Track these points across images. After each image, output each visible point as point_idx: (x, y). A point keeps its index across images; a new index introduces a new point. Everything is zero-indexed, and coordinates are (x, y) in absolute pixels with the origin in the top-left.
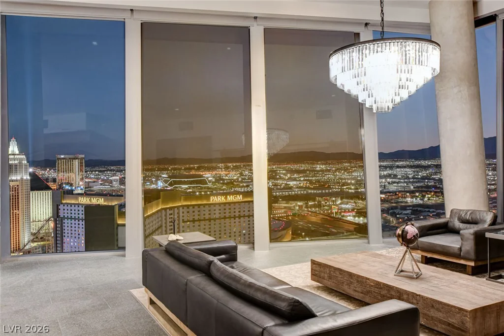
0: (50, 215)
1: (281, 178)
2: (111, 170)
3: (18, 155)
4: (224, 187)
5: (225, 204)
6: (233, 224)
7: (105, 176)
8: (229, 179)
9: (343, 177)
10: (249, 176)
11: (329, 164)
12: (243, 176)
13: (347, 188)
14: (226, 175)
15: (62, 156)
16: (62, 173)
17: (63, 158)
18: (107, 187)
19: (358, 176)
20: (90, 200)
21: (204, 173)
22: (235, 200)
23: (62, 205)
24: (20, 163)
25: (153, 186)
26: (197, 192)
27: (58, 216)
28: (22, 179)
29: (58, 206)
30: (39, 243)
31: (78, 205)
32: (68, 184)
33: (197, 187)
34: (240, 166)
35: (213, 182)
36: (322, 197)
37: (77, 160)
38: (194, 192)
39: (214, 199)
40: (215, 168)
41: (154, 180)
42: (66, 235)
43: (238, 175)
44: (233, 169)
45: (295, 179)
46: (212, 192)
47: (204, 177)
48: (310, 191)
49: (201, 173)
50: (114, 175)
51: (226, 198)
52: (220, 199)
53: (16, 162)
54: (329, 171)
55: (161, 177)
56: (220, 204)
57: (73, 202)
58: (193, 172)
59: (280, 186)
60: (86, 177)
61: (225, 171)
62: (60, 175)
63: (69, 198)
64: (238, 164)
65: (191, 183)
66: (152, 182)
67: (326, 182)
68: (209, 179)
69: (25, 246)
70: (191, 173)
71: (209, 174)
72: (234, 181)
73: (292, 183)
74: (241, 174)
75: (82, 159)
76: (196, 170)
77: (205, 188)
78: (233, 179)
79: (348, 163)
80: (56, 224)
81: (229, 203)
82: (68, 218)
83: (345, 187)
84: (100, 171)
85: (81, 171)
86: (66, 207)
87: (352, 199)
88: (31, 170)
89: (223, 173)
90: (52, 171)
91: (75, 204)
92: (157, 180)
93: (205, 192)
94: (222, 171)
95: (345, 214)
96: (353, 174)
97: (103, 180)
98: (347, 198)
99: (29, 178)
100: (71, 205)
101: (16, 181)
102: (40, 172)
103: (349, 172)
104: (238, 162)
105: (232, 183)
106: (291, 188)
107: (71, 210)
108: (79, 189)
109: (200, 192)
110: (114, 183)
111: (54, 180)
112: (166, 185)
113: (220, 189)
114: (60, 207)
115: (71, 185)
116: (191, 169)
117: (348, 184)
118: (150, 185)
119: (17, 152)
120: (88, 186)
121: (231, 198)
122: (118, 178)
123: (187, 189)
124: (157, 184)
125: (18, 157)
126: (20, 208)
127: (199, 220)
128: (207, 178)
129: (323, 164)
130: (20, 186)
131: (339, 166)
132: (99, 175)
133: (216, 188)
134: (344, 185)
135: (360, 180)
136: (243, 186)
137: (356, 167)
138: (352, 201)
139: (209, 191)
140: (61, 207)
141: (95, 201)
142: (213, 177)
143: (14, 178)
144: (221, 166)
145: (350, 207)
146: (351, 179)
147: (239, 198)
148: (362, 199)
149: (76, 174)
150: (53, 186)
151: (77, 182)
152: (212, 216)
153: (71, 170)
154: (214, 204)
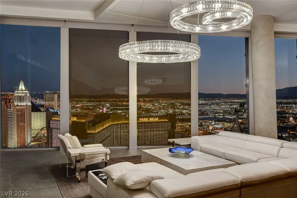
1: (177, 108)
3: (25, 90)
4: (143, 113)
5: (148, 123)
8: (146, 108)
9: (216, 108)
10: (158, 106)
11: (207, 100)
13: (218, 115)
14: (144, 106)
16: (48, 102)
19: (225, 108)
22: (154, 121)
23: (51, 121)
24: (26, 95)
25: (101, 111)
27: (50, 127)
28: (27, 105)
29: (49, 121)
30: (36, 143)
32: (51, 108)
33: (127, 112)
34: (153, 100)
36: (203, 120)
37: (56, 94)
39: (142, 120)
41: (101, 107)
42: (54, 138)
44: (148, 102)
45: (186, 109)
52: (145, 120)
53: (23, 95)
54: (207, 104)
55: (106, 105)
56: (145, 123)
57: (58, 119)
59: (177, 113)
61: (144, 103)
66: (100, 109)
67: (205, 111)
69: (28, 145)
70: (123, 104)
73: (184, 111)
74: (153, 105)
75: (59, 94)
76: (126, 102)
78: (148, 108)
79: (219, 100)
80: (48, 132)
81: (151, 123)
83: (217, 115)
85: (59, 101)
87: (221, 121)
89: (142, 104)
92: (103, 107)
94: (142, 103)
95: (217, 131)
96: (222, 107)
98: (218, 121)
99: (30, 104)
100: (57, 121)
101: (23, 106)
103: (219, 105)
104: (151, 98)
105: (148, 110)
106: (184, 114)
107: (57, 124)
110: (78, 108)
111: (42, 106)
112: (109, 110)
113: (141, 114)
117: (219, 113)
118: (99, 110)
119: (24, 89)
121: (151, 120)
122: (80, 105)
123: (121, 113)
124: (103, 110)
125: (24, 92)
126: (26, 122)
129: (203, 100)
130: (25, 109)
131: (213, 101)
134: (216, 113)
135: (226, 110)
136: (155, 112)
137: (224, 103)
138: (221, 123)
143: (22, 104)
144: (141, 100)
145: (220, 126)
146: (221, 110)
147: (157, 119)
148: (227, 122)
149: (56, 103)
150: (42, 110)
151: (56, 107)
152: (140, 130)
153: (53, 100)
154: (142, 123)
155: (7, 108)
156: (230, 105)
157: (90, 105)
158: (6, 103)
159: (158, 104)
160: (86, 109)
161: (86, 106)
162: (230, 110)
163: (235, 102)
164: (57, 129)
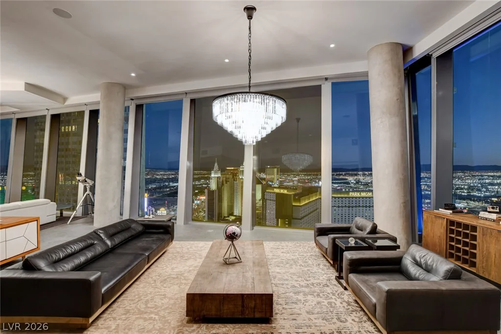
0: (261, 197)
2: (294, 175)
4: (361, 187)
5: (359, 198)
6: (364, 211)
7: (290, 177)
8: (365, 182)
9: (457, 183)
13: (459, 192)
14: (364, 179)
15: (269, 167)
18: (291, 184)
19: (471, 183)
20: (280, 191)
21: (348, 178)
22: (367, 196)
25: (317, 184)
26: (344, 189)
27: (264, 198)
29: (264, 193)
31: (274, 193)
32: (270, 181)
33: (343, 186)
35: (354, 183)
37: (276, 169)
38: (341, 189)
39: (352, 194)
40: (356, 175)
41: (317, 181)
42: (268, 208)
47: (348, 180)
48: (427, 192)
50: (295, 177)
51: (360, 194)
52: (357, 194)
56: (356, 198)
58: (341, 177)
60: (280, 178)
61: (363, 177)
62: (267, 176)
63: (270, 189)
65: (341, 183)
66: (316, 182)
68: (352, 181)
71: (352, 178)
72: (369, 183)
75: (278, 168)
76: (343, 175)
77: (349, 187)
79: (462, 173)
80: (263, 202)
81: (363, 198)
83: (458, 191)
84: (288, 175)
85: (278, 174)
86: (268, 194)
87: (464, 200)
90: (264, 174)
91: (272, 192)
92: (319, 181)
93: (349, 189)
94: (361, 177)
96: (466, 181)
97: (289, 180)
98: (461, 199)
100: (271, 192)
103: (463, 180)
105: (368, 185)
107: (270, 195)
108: (276, 184)
109: (346, 189)
110: (295, 182)
111: (264, 179)
113: (358, 188)
115: (272, 182)
116: (340, 175)
117: (462, 189)
120: (281, 183)
121: (364, 194)
122: (297, 179)
123: (337, 187)
124: (319, 184)
127: (342, 207)
128: (350, 181)
132: (287, 177)
133: (356, 187)
134: (457, 189)
135: (472, 186)
137: (470, 176)
138: (464, 202)
139: (352, 189)
140: (266, 193)
141: (282, 191)
142: (355, 180)
144: (361, 173)
145: (462, 206)
146: (465, 185)
147: (370, 194)
148: (474, 201)
149: (275, 176)
150: (264, 183)
151: (275, 180)
152: (352, 205)
153: (273, 174)
154: (353, 198)
155: (234, 180)
156: (479, 179)
158: (233, 177)
161: (302, 179)
162: (479, 185)
163: (489, 176)
164: (270, 200)
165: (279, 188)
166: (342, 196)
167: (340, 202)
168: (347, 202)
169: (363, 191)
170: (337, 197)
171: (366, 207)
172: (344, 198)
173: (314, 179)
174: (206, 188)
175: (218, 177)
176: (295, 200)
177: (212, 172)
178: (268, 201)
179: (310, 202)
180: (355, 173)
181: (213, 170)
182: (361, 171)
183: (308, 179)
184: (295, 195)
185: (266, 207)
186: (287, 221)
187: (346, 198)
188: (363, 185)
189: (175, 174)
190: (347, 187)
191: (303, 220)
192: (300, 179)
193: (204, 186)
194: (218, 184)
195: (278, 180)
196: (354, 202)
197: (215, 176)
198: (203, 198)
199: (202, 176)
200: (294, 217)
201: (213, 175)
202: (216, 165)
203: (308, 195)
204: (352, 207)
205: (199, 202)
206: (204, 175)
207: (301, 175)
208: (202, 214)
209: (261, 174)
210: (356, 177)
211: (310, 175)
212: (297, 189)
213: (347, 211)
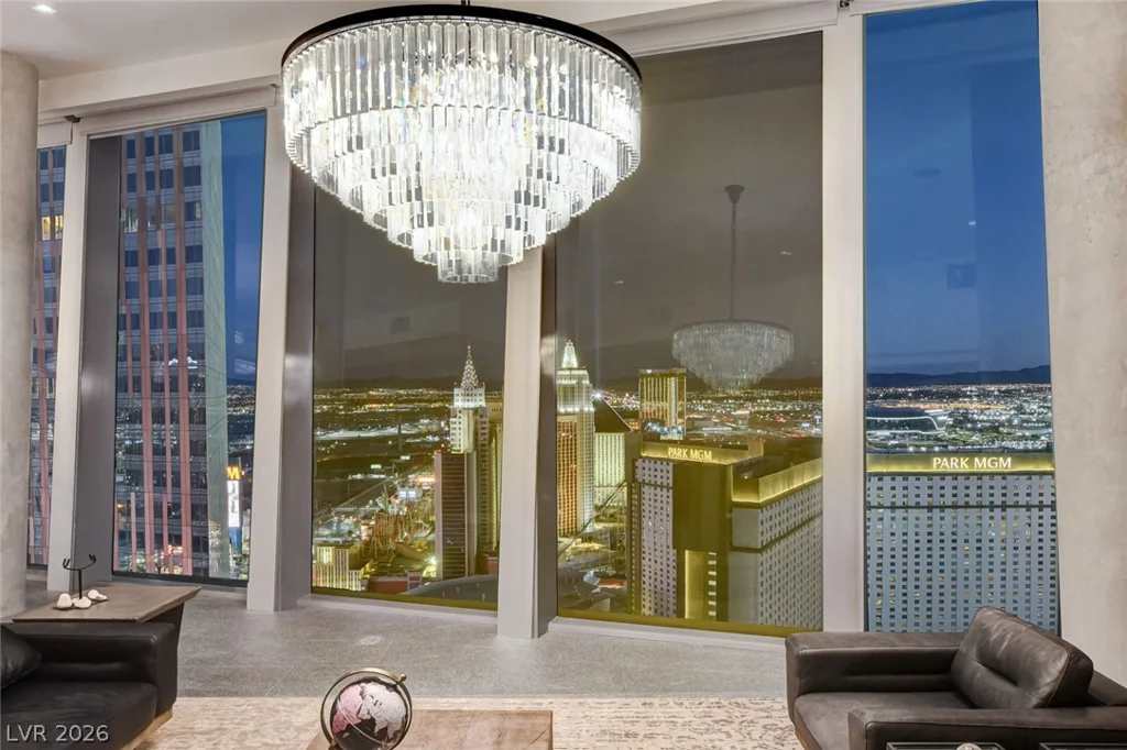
0: (622, 477)
2: (736, 397)
3: (576, 369)
4: (974, 438)
5: (967, 475)
6: (986, 521)
7: (724, 408)
8: (986, 421)
10: (1039, 414)
12: (1024, 413)
14: (982, 411)
15: (649, 371)
16: (649, 402)
17: (651, 375)
18: (727, 430)
20: (688, 453)
21: (927, 406)
22: (992, 469)
23: (640, 460)
25: (816, 431)
26: (911, 445)
27: (634, 480)
28: (582, 411)
29: (634, 461)
30: (606, 525)
31: (668, 461)
32: (655, 421)
33: (910, 435)
34: (1019, 390)
35: (949, 426)
37: (673, 379)
38: (903, 446)
39: (940, 464)
40: (955, 396)
41: (817, 417)
42: (646, 514)
43: (1012, 412)
44: (998, 398)
46: (946, 446)
47: (928, 414)
49: (922, 406)
50: (741, 406)
51: (971, 463)
52: (959, 465)
53: (574, 382)
56: (955, 476)
57: (659, 455)
58: (902, 404)
60: (690, 410)
61: (980, 402)
62: (644, 404)
63: (652, 448)
64: (1012, 387)
65: (900, 425)
66: (812, 423)
68: (940, 418)
69: (585, 527)
70: (899, 405)
71: (941, 408)
72: (1002, 424)
74: (1020, 410)
75: (682, 374)
76: (910, 398)
77: (929, 438)
78: (997, 421)
80: (630, 494)
81: (980, 475)
82: (649, 484)
84: (716, 399)
85: (680, 397)
86: (646, 464)
88: (598, 396)
89: (973, 406)
90: (634, 397)
91: (662, 460)
93: (929, 447)
94: (971, 402)
97: (719, 416)
99: (592, 409)
100: (656, 460)
101: (573, 414)
102: (612, 401)
104: (1013, 383)
105: (996, 429)
107: (656, 470)
108: (675, 431)
109: (918, 446)
110: (740, 422)
111: (634, 414)
113: (964, 442)
114: (637, 464)
115: (662, 423)
116: (899, 397)
118: (811, 428)
119: (575, 365)
120: (692, 426)
121: (983, 464)
122: (748, 412)
123: (888, 438)
125: (576, 372)
126: (579, 460)
128: (935, 417)
130: (578, 424)
132: (713, 406)
133: (954, 439)
136: (1024, 438)
139: (939, 446)
140: (639, 463)
141: (696, 455)
142: (950, 415)
143: (570, 410)
144: (971, 391)
147: (1005, 464)
149: (672, 405)
150: (634, 426)
151: (672, 418)
152: (937, 501)
153: (663, 397)
154: (943, 476)
157: (781, 412)
159: (1039, 407)
160: (764, 425)
161: (765, 413)
164: (655, 486)
165: (686, 443)
166: (906, 469)
167: (899, 492)
168: (924, 492)
169: (980, 453)
170: (888, 474)
171: (992, 507)
172: (911, 479)
173: (807, 411)
174: (436, 446)
175: (476, 411)
176: (741, 486)
177: (456, 391)
178: (646, 489)
179: (792, 493)
180: (953, 388)
181: (459, 386)
182: (972, 384)
183: (786, 413)
184: (740, 468)
185: (640, 511)
186: (712, 558)
187: (918, 475)
188: (981, 431)
189: (332, 401)
190: (922, 438)
191: (766, 555)
192: (759, 413)
193: (430, 438)
194: (476, 434)
195: (681, 415)
196: (948, 492)
197: (466, 405)
198: (428, 479)
199: (423, 404)
200: (735, 543)
201: (459, 403)
202: (469, 367)
203: (786, 466)
204: (942, 508)
205: (413, 494)
206: (429, 401)
207: (762, 398)
208: (424, 534)
209: (622, 396)
210: (952, 406)
211: (792, 398)
212: (745, 448)
213: (924, 522)
